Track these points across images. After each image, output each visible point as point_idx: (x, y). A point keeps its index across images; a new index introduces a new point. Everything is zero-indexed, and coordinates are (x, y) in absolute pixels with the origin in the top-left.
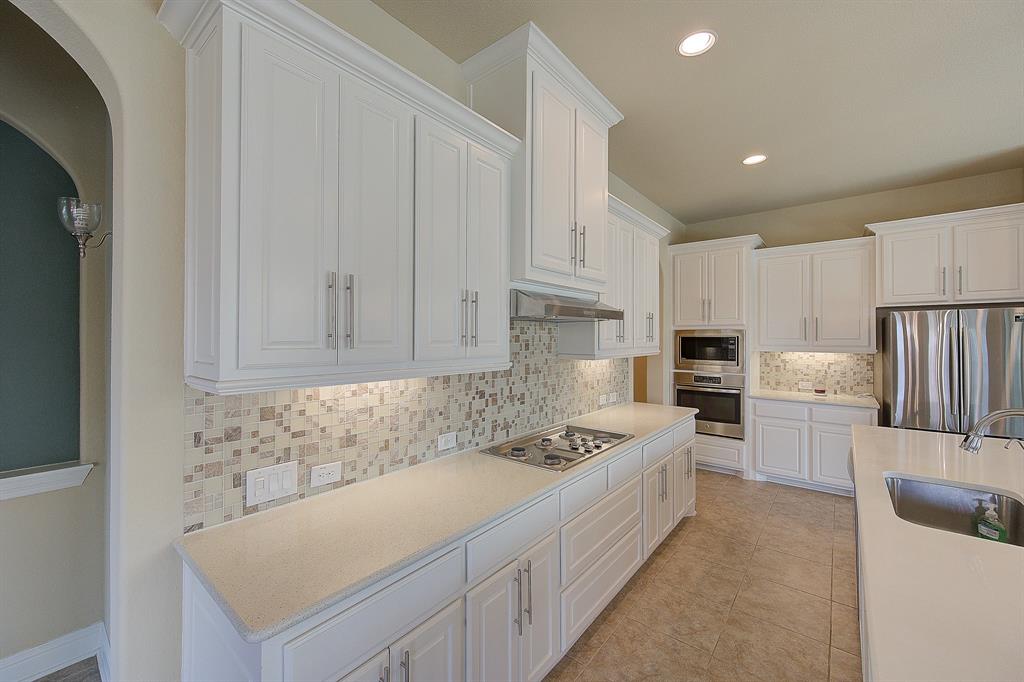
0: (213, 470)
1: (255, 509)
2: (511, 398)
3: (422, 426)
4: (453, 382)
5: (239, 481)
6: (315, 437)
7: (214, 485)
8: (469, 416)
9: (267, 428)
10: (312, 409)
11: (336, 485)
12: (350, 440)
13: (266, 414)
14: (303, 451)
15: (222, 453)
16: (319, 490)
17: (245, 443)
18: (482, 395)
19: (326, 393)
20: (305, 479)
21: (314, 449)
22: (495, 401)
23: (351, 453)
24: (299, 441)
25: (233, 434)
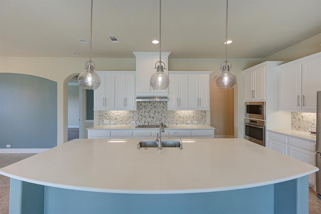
0: (101, 119)
1: (104, 124)
2: (150, 117)
3: (128, 119)
4: (135, 112)
5: (103, 121)
6: (111, 117)
7: (101, 120)
8: (138, 119)
9: (106, 115)
10: (111, 114)
11: (114, 124)
12: (116, 119)
13: (106, 114)
14: (110, 119)
15: (101, 117)
16: (112, 124)
17: (104, 117)
18: (142, 116)
19: (113, 112)
20: (110, 122)
21: (111, 119)
22: (145, 117)
23: (116, 120)
24: (109, 118)
25: (102, 116)
